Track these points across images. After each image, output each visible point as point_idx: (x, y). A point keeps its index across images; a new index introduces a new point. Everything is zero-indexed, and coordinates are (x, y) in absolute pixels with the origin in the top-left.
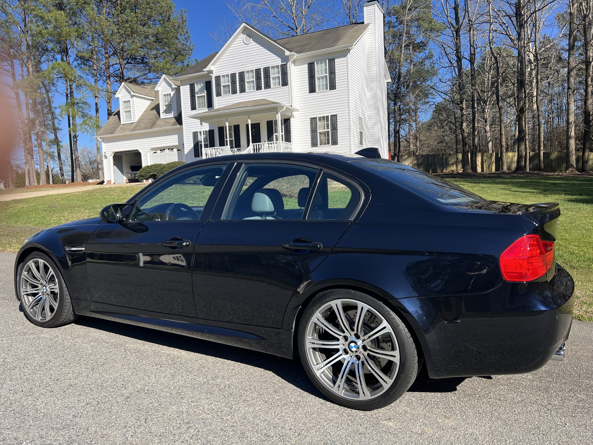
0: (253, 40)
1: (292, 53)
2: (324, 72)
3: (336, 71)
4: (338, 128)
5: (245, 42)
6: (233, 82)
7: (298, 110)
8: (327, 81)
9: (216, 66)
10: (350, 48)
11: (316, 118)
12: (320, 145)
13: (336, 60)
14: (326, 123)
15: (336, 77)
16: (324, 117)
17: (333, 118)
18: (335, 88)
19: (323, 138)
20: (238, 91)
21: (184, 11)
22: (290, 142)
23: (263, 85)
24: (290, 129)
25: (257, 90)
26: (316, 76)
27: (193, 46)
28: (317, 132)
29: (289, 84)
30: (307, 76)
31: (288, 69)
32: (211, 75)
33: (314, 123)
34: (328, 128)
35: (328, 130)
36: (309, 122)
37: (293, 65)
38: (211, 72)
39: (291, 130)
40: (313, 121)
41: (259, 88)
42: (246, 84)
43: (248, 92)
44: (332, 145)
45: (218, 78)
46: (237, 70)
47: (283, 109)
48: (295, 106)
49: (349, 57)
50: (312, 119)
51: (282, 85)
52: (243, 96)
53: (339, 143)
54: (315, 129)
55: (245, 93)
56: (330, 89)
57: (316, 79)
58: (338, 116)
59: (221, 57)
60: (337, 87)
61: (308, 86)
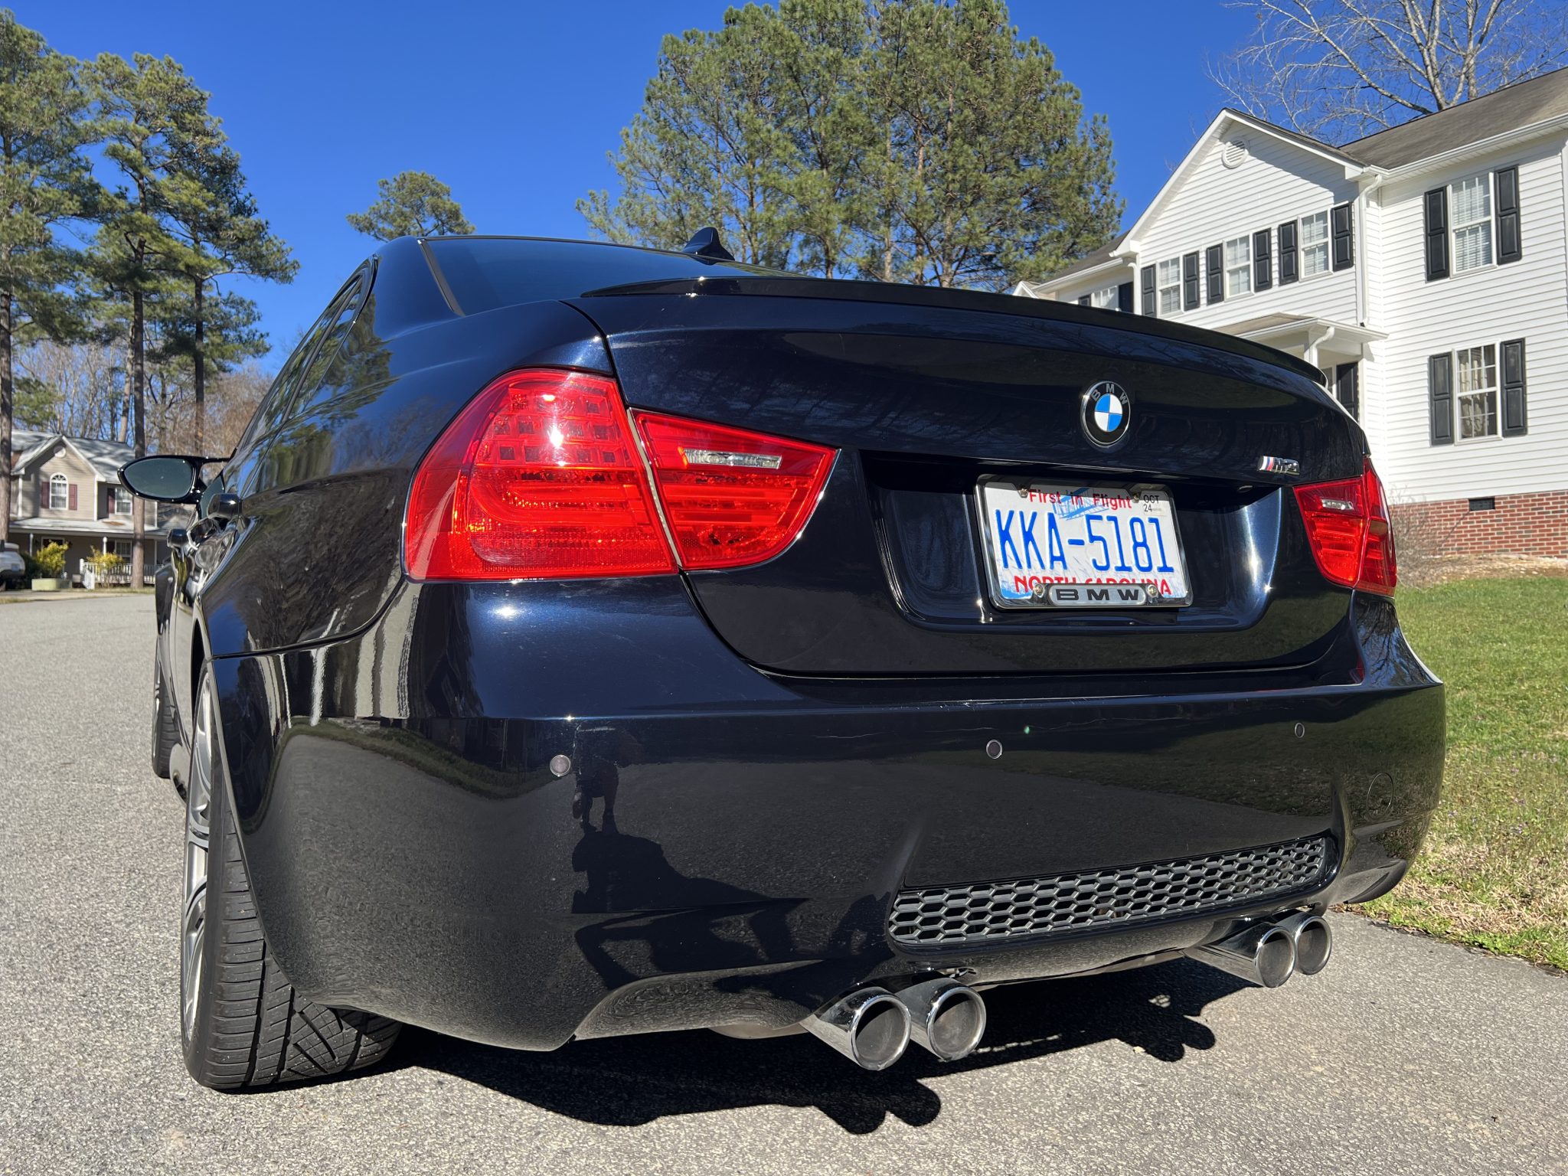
0: (1251, 154)
1: (1365, 170)
2: (1480, 209)
3: (1522, 204)
4: (1529, 382)
5: (1228, 162)
6: (1191, 277)
7: (1384, 336)
8: (1488, 238)
9: (1144, 241)
11: (1449, 355)
12: (1464, 437)
13: (1522, 170)
14: (1484, 367)
15: (1523, 220)
16: (1476, 351)
17: (1510, 352)
18: (1519, 257)
19: (1472, 416)
20: (1204, 302)
21: (1100, 119)
23: (1275, 275)
24: (1356, 393)
25: (1257, 289)
26: (1453, 225)
27: (1123, 205)
28: (1451, 398)
29: (1357, 261)
30: (1422, 232)
31: (1355, 217)
32: (1131, 265)
33: (1440, 371)
34: (1491, 383)
35: (1492, 389)
36: (1426, 368)
37: (1373, 204)
38: (1131, 258)
39: (1360, 397)
40: (1440, 366)
41: (1263, 283)
42: (1227, 276)
43: (1230, 300)
44: (1506, 434)
45: (1149, 272)
46: (1203, 241)
47: (1324, 333)
48: (1374, 324)
50: (1434, 359)
51: (1336, 268)
52: (1218, 311)
53: (1530, 431)
54: (1445, 388)
55: (1222, 303)
56: (1500, 262)
57: (1452, 237)
58: (1527, 342)
59: (1159, 214)
60: (1524, 252)
61: (1423, 262)
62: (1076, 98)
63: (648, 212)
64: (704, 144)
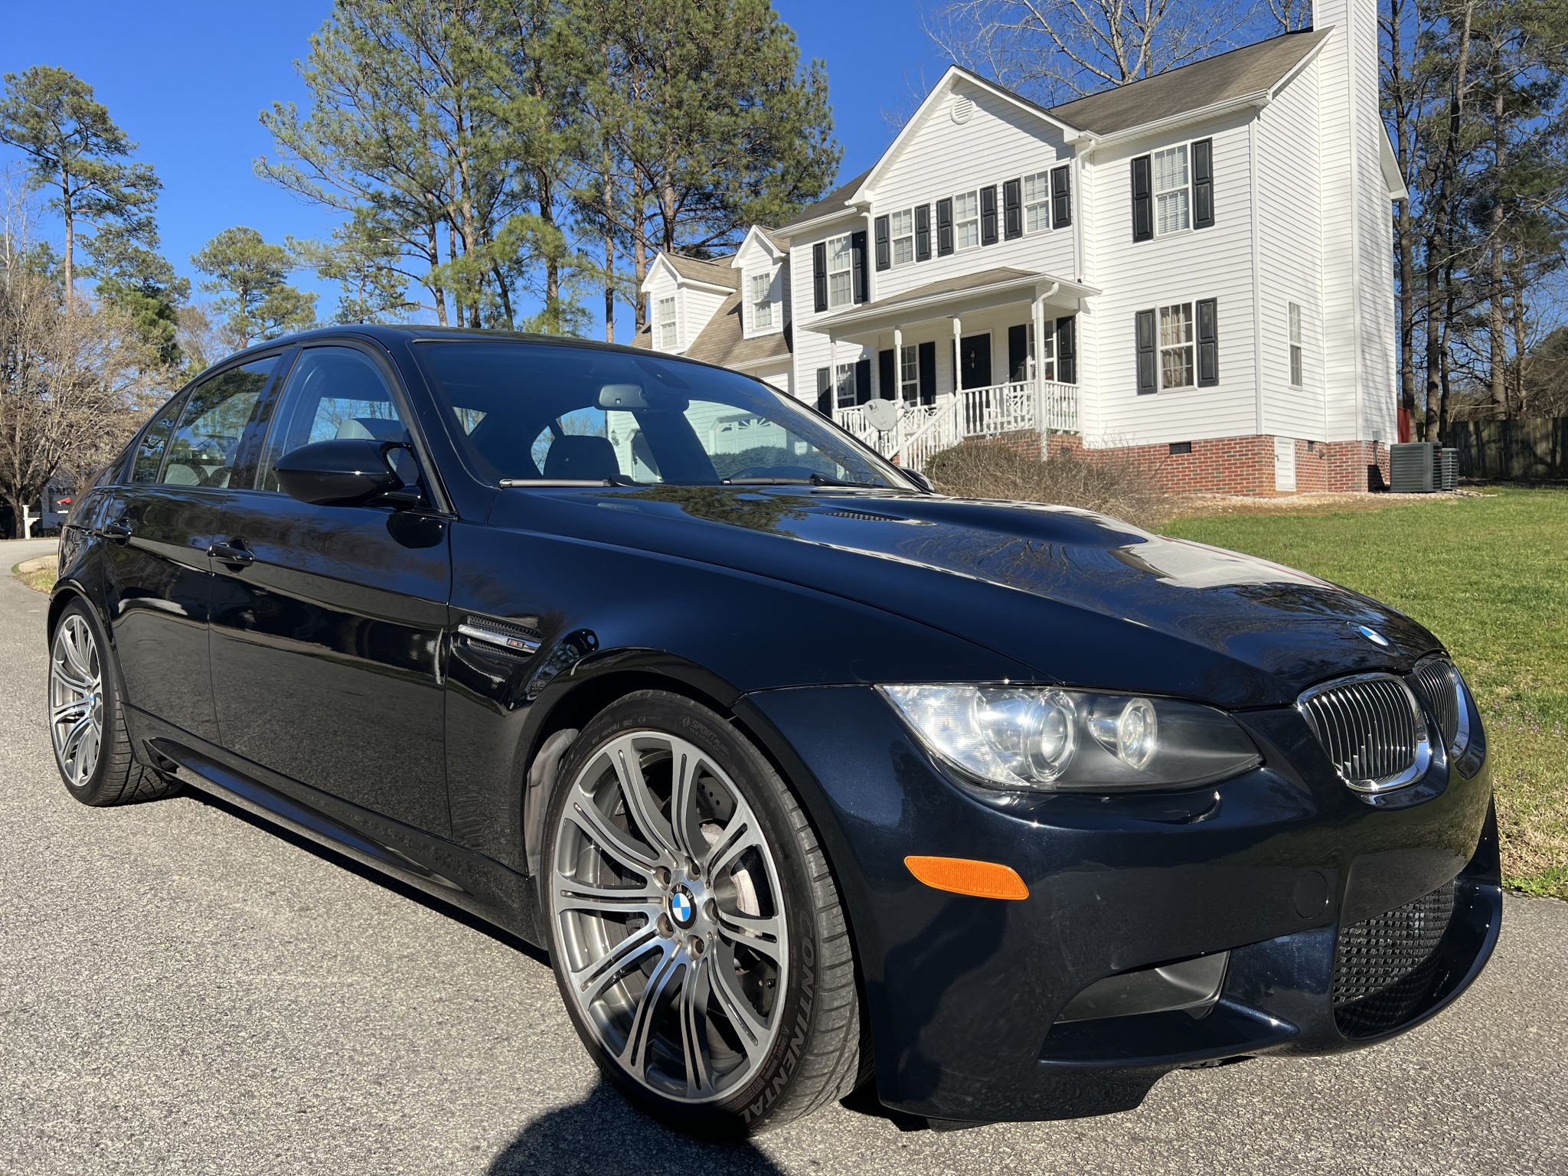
0: (978, 108)
1: (1082, 134)
2: (1179, 177)
3: (1215, 174)
4: (1220, 338)
5: (956, 118)
6: (923, 230)
7: (1098, 292)
8: (1186, 204)
9: (878, 191)
10: (1260, 102)
11: (1152, 311)
12: (1165, 387)
13: (1215, 142)
14: (1183, 323)
15: (1215, 189)
16: (1176, 309)
17: (1205, 310)
18: (1212, 223)
19: (1172, 368)
20: (934, 253)
21: (819, 63)
22: (1074, 383)
23: (1001, 230)
24: (1075, 344)
25: (985, 243)
26: (1156, 191)
27: (841, 152)
28: (1154, 351)
29: (1074, 220)
30: (1129, 195)
31: (1072, 178)
32: (865, 214)
33: (1145, 326)
34: (1189, 338)
35: (1189, 344)
36: (1133, 323)
37: (1088, 166)
38: (865, 207)
39: (1077, 348)
40: (1145, 320)
41: (990, 238)
42: (956, 229)
43: (959, 253)
44: (1200, 385)
45: (882, 222)
46: (934, 194)
47: (1050, 289)
48: (1090, 280)
49: (1257, 127)
50: (1140, 315)
51: (1056, 227)
52: (948, 263)
53: (1221, 382)
54: (1149, 342)
55: (952, 256)
56: (1196, 227)
57: (1155, 201)
58: (1218, 301)
59: (891, 165)
60: (1216, 219)
61: (1130, 224)
62: (792, 40)
63: (347, 131)
64: (407, 60)
